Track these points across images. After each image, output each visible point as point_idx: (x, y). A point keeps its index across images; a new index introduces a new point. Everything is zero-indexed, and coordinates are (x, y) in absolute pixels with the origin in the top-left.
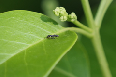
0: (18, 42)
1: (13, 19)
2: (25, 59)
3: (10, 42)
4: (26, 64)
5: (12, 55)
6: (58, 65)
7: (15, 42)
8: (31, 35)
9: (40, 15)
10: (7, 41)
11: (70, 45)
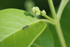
0: (10, 28)
1: (7, 14)
2: (14, 38)
3: (6, 28)
4: (15, 42)
5: (7, 36)
6: (35, 42)
7: (9, 28)
8: (19, 24)
9: (24, 11)
10: (3, 27)
11: (42, 30)
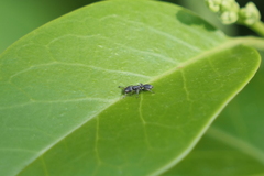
0: (125, 73)
1: (113, 19)
2: (140, 110)
3: (107, 70)
4: (144, 123)
5: (112, 101)
7: (119, 72)
8: (156, 55)
10: (99, 69)
11: (244, 79)
